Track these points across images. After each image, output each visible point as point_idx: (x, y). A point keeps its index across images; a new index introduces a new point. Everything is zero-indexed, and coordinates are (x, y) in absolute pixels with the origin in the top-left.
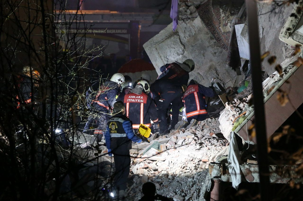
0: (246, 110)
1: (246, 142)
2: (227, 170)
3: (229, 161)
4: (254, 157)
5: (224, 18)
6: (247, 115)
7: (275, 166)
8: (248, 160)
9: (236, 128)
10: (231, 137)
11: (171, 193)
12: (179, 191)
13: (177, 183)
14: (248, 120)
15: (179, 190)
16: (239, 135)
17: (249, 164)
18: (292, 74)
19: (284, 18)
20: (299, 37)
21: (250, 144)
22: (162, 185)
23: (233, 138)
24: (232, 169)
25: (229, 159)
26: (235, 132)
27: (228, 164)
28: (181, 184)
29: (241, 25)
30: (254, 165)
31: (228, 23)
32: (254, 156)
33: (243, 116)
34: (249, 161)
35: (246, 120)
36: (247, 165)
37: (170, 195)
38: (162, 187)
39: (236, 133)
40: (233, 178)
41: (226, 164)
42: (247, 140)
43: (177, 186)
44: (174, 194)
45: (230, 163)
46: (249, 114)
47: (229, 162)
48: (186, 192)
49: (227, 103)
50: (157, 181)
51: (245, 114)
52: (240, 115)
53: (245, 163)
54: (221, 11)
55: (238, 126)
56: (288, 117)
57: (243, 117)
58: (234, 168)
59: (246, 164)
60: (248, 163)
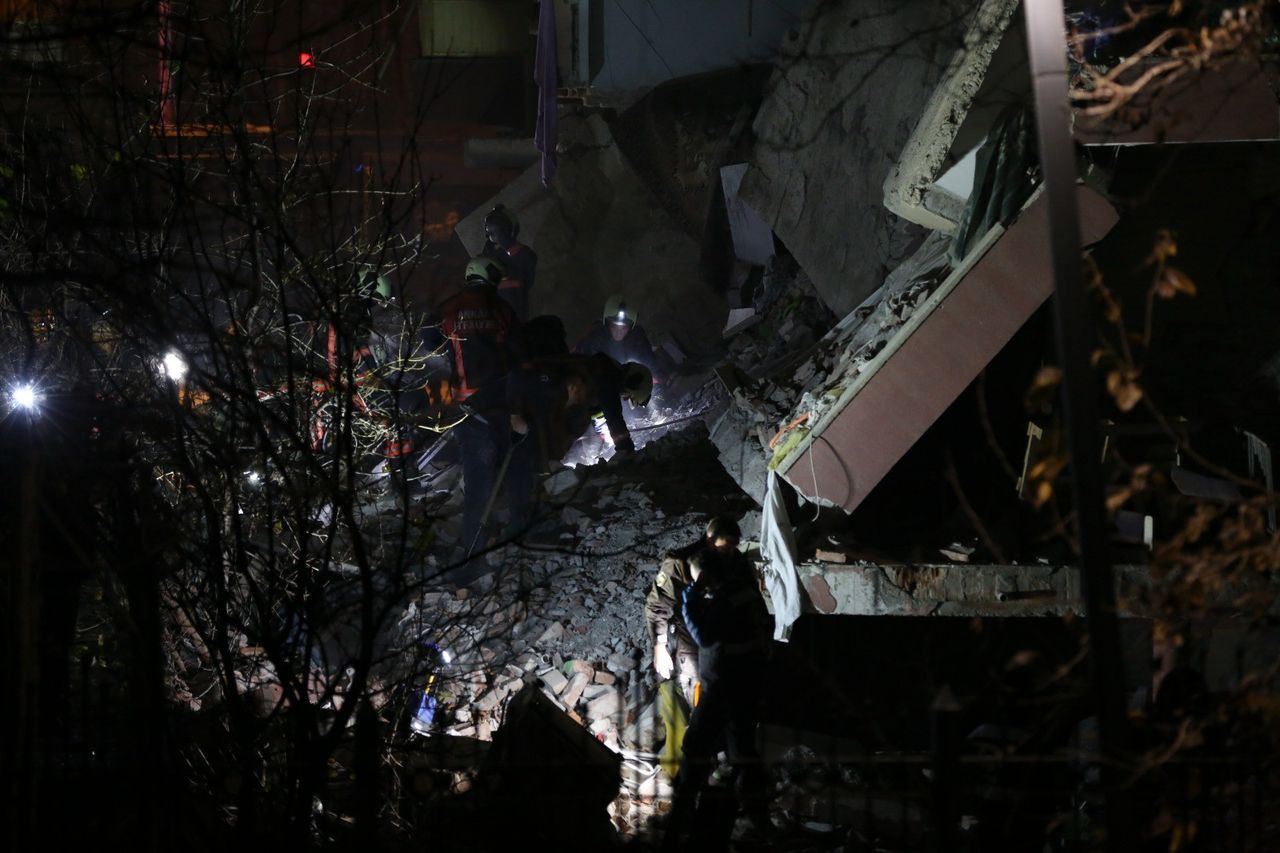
0: (807, 411)
1: (810, 499)
2: (760, 581)
3: (764, 554)
4: (835, 543)
5: (688, 148)
6: (810, 423)
7: (894, 569)
8: (818, 551)
9: (780, 462)
10: (766, 485)
11: (599, 648)
12: (621, 643)
13: (612, 619)
14: (816, 438)
15: (620, 640)
16: (790, 482)
17: (821, 561)
18: (937, 306)
19: (872, 145)
20: (943, 200)
21: (821, 507)
22: (569, 626)
23: (773, 492)
24: (773, 579)
25: (764, 550)
26: (779, 473)
27: (762, 564)
28: (625, 624)
29: (738, 166)
30: (835, 566)
31: (698, 162)
32: (835, 540)
33: (799, 426)
34: (820, 555)
35: (809, 437)
36: (817, 564)
37: (595, 655)
38: (570, 632)
39: (781, 474)
40: (779, 605)
41: (758, 564)
42: (813, 494)
43: (615, 630)
44: (608, 650)
45: (768, 562)
46: (817, 422)
47: (766, 558)
48: (642, 646)
49: (738, 389)
50: (554, 616)
51: (806, 420)
52: (792, 425)
53: (809, 560)
54: (679, 127)
55: (785, 456)
56: (925, 429)
57: (800, 429)
58: (778, 576)
59: (814, 562)
60: (817, 561)
